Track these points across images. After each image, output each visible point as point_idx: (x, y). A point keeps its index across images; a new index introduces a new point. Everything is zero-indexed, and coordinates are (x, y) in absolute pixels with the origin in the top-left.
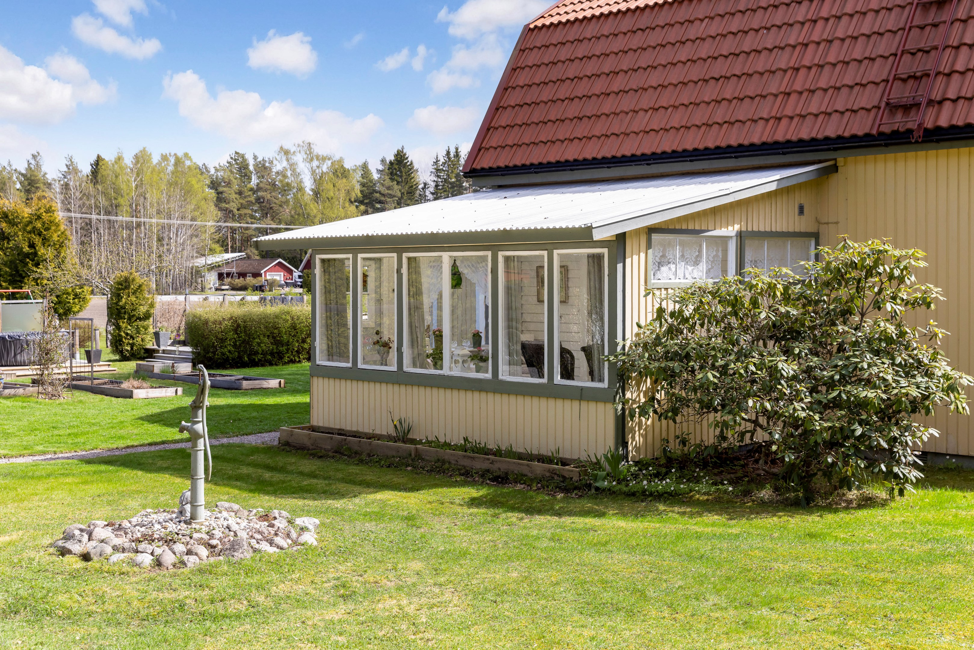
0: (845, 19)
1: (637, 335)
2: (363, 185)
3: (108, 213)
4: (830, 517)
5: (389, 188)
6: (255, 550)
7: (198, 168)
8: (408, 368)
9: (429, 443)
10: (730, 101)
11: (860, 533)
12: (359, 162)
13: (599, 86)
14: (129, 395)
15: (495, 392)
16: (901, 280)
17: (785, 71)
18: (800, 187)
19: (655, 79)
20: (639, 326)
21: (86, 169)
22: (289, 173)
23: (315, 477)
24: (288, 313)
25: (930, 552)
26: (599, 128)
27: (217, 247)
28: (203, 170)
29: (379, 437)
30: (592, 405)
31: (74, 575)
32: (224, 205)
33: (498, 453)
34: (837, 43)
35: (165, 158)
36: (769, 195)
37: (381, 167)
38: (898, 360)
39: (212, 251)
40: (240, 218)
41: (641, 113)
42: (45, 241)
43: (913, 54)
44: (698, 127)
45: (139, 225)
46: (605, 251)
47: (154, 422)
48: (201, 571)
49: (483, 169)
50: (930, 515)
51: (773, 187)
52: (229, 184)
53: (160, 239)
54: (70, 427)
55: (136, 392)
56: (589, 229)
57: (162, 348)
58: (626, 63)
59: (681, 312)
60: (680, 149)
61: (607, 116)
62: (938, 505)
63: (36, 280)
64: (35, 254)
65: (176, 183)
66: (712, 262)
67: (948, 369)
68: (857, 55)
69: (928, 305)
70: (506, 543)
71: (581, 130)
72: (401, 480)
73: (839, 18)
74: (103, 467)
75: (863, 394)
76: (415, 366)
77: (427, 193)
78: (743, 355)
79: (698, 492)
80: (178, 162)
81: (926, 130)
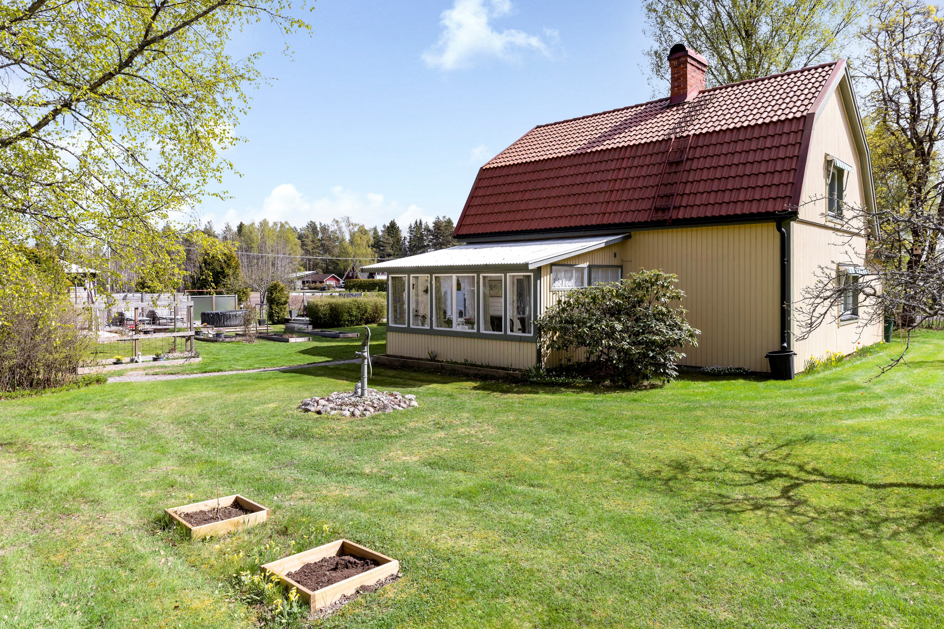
0: (634, 169)
1: (546, 312)
2: (374, 238)
3: (246, 251)
4: (639, 393)
5: (387, 239)
6: (394, 409)
7: (292, 229)
8: (435, 328)
9: (447, 362)
10: (581, 205)
11: (655, 399)
12: (372, 227)
13: (518, 197)
14: (287, 341)
15: (478, 338)
16: (667, 287)
17: (606, 192)
18: (615, 245)
19: (545, 194)
20: (547, 308)
21: (235, 229)
22: (338, 232)
23: (396, 378)
24: (356, 301)
25: (688, 406)
26: (519, 216)
27: (302, 268)
28: (294, 230)
29: (422, 359)
30: (526, 344)
31: (316, 420)
32: (305, 247)
33: (482, 366)
34: (630, 180)
35: (275, 224)
36: (602, 248)
37: (383, 229)
38: (668, 323)
39: (299, 270)
40: (313, 254)
41: (539, 210)
42: (228, 266)
43: (666, 185)
44: (566, 217)
45: (262, 257)
46: (532, 274)
47: (304, 354)
48: (373, 418)
49: (463, 235)
50: (683, 391)
51: (603, 245)
52: (307, 237)
53: (273, 265)
54: (266, 356)
55: (290, 339)
56: (526, 265)
57: (293, 318)
58: (531, 186)
59: (569, 302)
60: (558, 227)
61: (523, 211)
62: (685, 388)
63: (224, 285)
64: (223, 272)
65: (281, 236)
66: (577, 279)
67: (689, 327)
68: (640, 185)
69: (679, 299)
70: (499, 405)
71: (510, 217)
72: (437, 379)
73: (631, 168)
74: (293, 374)
75: (654, 338)
76: (438, 327)
77: (406, 242)
78: (598, 321)
79: (578, 383)
80: (282, 226)
81: (673, 220)
